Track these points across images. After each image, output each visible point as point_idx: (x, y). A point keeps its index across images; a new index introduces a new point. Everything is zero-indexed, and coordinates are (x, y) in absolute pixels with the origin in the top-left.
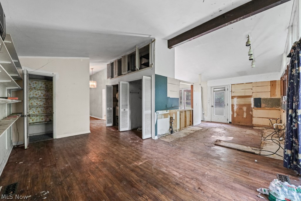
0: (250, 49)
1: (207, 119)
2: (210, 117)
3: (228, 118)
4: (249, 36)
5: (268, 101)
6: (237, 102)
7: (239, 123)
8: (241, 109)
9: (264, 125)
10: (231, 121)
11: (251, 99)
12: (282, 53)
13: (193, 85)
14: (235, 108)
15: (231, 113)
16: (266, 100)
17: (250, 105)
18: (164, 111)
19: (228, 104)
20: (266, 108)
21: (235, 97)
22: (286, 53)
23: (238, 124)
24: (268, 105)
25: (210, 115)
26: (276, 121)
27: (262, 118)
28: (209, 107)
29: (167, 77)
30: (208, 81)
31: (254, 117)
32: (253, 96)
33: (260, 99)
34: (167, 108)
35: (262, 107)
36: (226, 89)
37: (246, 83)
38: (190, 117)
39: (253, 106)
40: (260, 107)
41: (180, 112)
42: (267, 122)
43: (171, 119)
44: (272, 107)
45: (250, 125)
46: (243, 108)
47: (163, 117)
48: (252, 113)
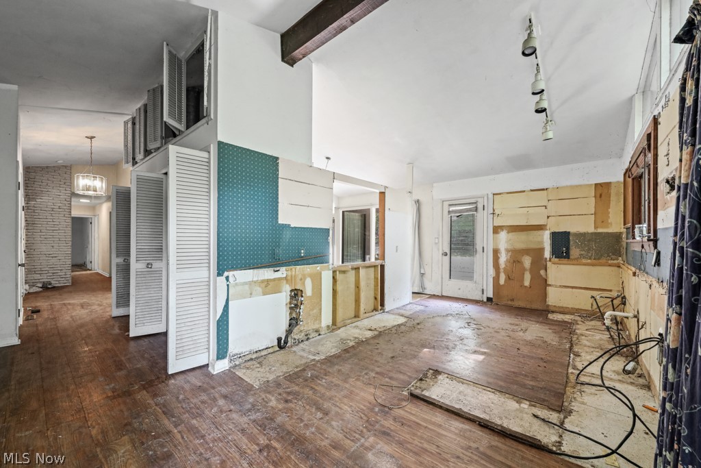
0: (536, 75)
1: (431, 288)
2: (440, 284)
3: (485, 288)
4: (533, 21)
5: (589, 241)
6: (507, 242)
7: (512, 300)
8: (518, 262)
9: (577, 307)
10: (491, 295)
11: (543, 235)
12: (629, 94)
13: (384, 192)
14: (503, 259)
15: (492, 272)
16: (582, 236)
17: (542, 250)
18: (261, 271)
19: (483, 248)
20: (584, 261)
21: (503, 230)
22: (643, 92)
23: (510, 303)
24: (589, 249)
25: (440, 277)
26: (612, 301)
27: (573, 287)
28: (438, 255)
29: (277, 158)
30: (434, 185)
31: (550, 285)
32: (548, 228)
33: (567, 234)
34: (275, 263)
35: (571, 257)
36: (480, 207)
37: (532, 190)
38: (376, 286)
39: (547, 254)
40: (568, 256)
41: (334, 272)
42: (583, 301)
43: (296, 294)
44: (599, 259)
45: (540, 308)
46: (523, 260)
47: (259, 290)
48: (546, 275)
